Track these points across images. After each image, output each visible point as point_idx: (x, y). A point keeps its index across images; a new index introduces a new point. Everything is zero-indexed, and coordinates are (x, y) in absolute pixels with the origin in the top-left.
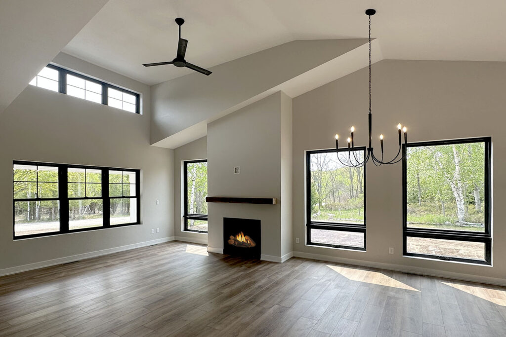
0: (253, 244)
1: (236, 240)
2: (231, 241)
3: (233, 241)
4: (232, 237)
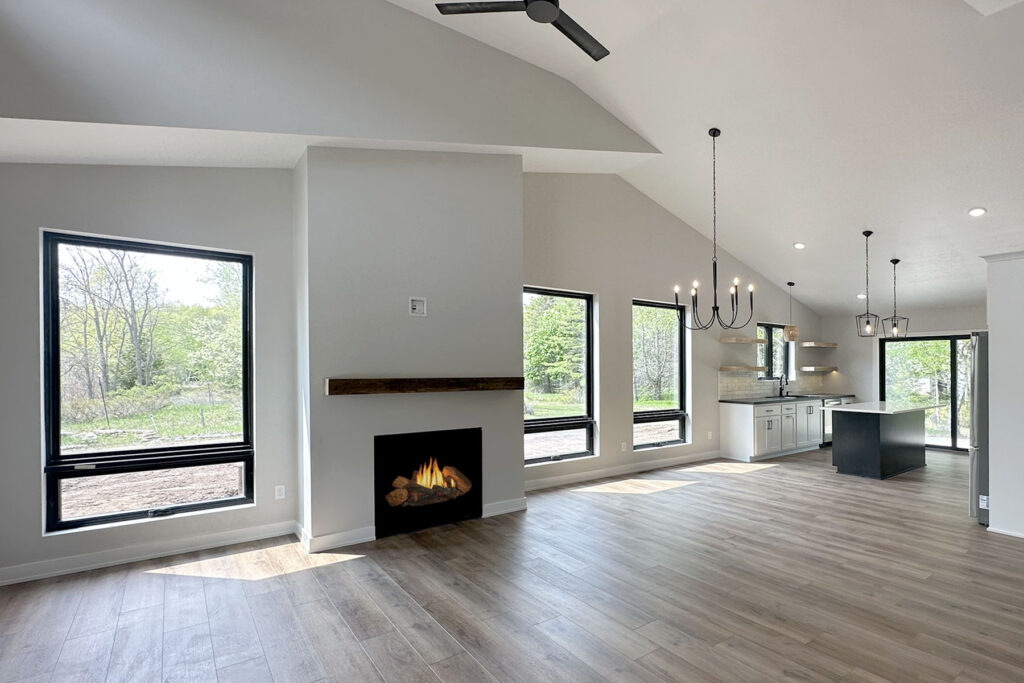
0: (465, 487)
1: (413, 488)
2: (398, 496)
3: (405, 493)
4: (400, 481)
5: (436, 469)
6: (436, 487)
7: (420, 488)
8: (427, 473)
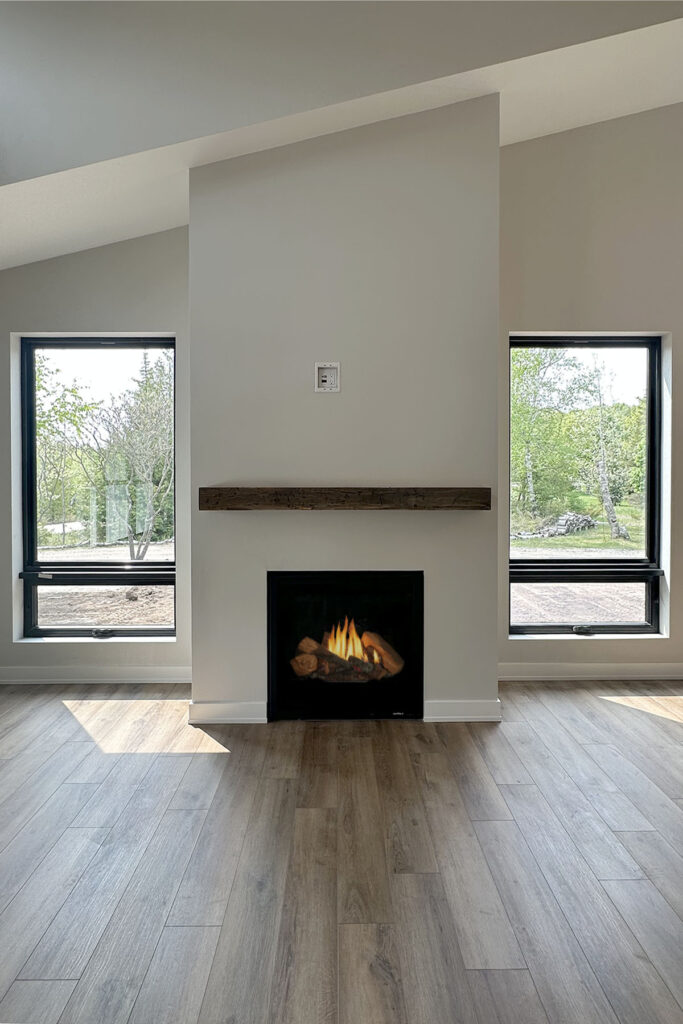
0: (394, 666)
1: (324, 656)
2: (306, 663)
3: (313, 660)
4: (308, 644)
5: (353, 634)
6: (352, 659)
7: (332, 656)
8: (341, 637)
